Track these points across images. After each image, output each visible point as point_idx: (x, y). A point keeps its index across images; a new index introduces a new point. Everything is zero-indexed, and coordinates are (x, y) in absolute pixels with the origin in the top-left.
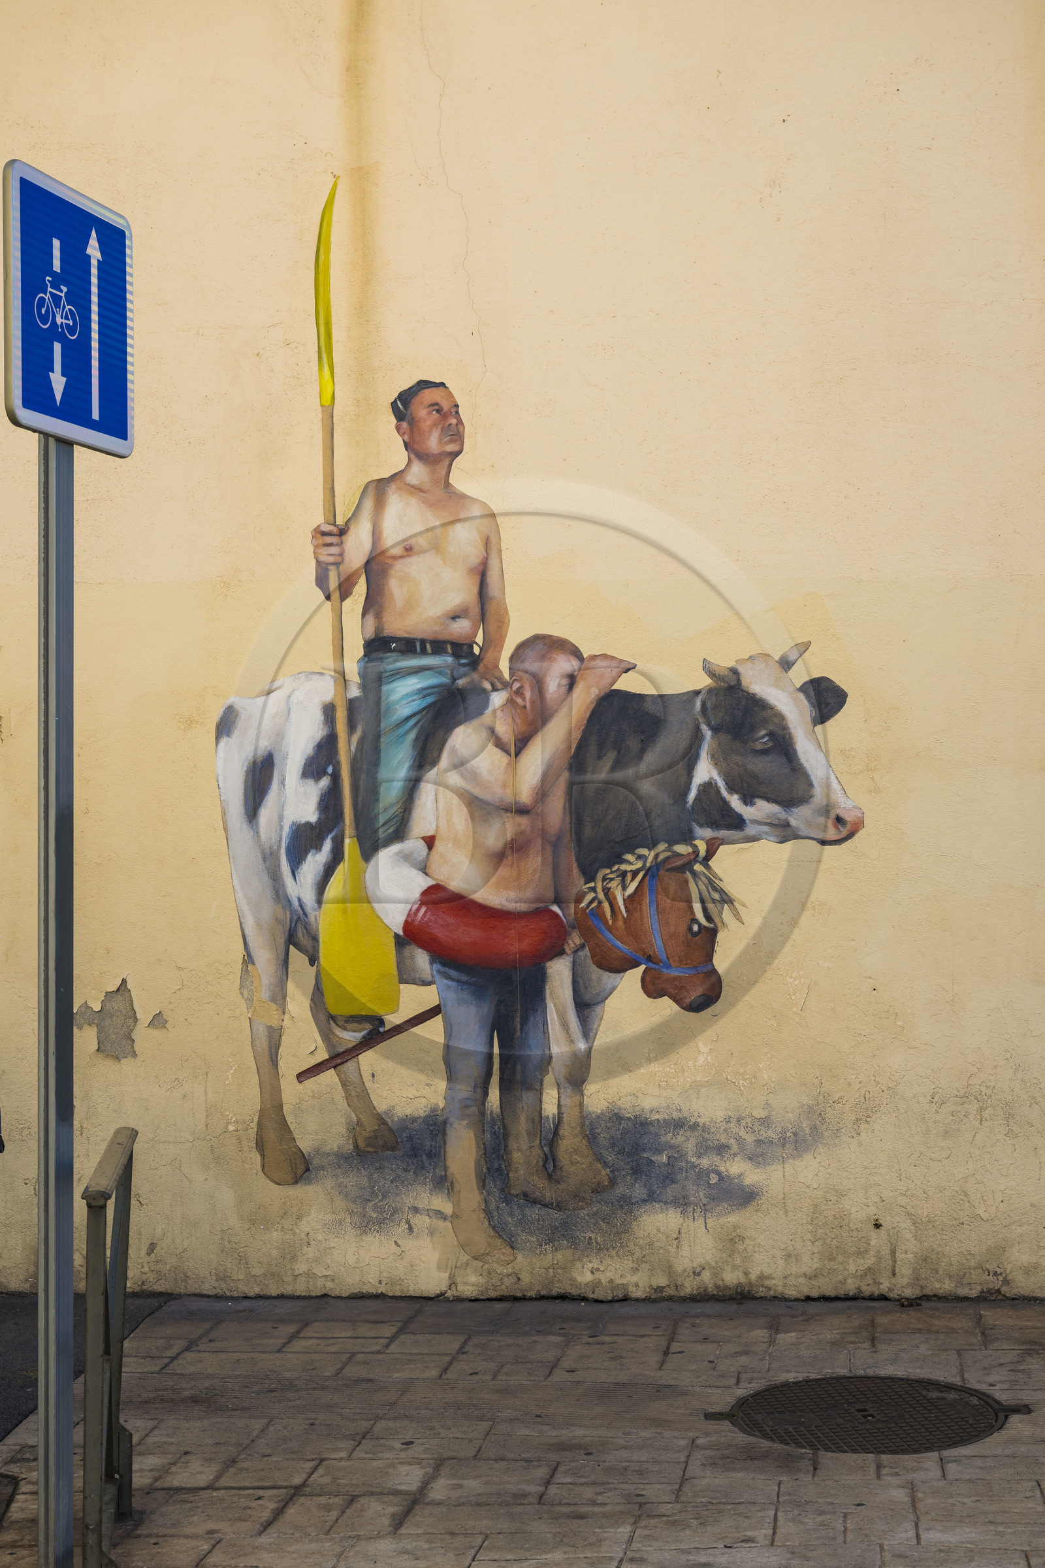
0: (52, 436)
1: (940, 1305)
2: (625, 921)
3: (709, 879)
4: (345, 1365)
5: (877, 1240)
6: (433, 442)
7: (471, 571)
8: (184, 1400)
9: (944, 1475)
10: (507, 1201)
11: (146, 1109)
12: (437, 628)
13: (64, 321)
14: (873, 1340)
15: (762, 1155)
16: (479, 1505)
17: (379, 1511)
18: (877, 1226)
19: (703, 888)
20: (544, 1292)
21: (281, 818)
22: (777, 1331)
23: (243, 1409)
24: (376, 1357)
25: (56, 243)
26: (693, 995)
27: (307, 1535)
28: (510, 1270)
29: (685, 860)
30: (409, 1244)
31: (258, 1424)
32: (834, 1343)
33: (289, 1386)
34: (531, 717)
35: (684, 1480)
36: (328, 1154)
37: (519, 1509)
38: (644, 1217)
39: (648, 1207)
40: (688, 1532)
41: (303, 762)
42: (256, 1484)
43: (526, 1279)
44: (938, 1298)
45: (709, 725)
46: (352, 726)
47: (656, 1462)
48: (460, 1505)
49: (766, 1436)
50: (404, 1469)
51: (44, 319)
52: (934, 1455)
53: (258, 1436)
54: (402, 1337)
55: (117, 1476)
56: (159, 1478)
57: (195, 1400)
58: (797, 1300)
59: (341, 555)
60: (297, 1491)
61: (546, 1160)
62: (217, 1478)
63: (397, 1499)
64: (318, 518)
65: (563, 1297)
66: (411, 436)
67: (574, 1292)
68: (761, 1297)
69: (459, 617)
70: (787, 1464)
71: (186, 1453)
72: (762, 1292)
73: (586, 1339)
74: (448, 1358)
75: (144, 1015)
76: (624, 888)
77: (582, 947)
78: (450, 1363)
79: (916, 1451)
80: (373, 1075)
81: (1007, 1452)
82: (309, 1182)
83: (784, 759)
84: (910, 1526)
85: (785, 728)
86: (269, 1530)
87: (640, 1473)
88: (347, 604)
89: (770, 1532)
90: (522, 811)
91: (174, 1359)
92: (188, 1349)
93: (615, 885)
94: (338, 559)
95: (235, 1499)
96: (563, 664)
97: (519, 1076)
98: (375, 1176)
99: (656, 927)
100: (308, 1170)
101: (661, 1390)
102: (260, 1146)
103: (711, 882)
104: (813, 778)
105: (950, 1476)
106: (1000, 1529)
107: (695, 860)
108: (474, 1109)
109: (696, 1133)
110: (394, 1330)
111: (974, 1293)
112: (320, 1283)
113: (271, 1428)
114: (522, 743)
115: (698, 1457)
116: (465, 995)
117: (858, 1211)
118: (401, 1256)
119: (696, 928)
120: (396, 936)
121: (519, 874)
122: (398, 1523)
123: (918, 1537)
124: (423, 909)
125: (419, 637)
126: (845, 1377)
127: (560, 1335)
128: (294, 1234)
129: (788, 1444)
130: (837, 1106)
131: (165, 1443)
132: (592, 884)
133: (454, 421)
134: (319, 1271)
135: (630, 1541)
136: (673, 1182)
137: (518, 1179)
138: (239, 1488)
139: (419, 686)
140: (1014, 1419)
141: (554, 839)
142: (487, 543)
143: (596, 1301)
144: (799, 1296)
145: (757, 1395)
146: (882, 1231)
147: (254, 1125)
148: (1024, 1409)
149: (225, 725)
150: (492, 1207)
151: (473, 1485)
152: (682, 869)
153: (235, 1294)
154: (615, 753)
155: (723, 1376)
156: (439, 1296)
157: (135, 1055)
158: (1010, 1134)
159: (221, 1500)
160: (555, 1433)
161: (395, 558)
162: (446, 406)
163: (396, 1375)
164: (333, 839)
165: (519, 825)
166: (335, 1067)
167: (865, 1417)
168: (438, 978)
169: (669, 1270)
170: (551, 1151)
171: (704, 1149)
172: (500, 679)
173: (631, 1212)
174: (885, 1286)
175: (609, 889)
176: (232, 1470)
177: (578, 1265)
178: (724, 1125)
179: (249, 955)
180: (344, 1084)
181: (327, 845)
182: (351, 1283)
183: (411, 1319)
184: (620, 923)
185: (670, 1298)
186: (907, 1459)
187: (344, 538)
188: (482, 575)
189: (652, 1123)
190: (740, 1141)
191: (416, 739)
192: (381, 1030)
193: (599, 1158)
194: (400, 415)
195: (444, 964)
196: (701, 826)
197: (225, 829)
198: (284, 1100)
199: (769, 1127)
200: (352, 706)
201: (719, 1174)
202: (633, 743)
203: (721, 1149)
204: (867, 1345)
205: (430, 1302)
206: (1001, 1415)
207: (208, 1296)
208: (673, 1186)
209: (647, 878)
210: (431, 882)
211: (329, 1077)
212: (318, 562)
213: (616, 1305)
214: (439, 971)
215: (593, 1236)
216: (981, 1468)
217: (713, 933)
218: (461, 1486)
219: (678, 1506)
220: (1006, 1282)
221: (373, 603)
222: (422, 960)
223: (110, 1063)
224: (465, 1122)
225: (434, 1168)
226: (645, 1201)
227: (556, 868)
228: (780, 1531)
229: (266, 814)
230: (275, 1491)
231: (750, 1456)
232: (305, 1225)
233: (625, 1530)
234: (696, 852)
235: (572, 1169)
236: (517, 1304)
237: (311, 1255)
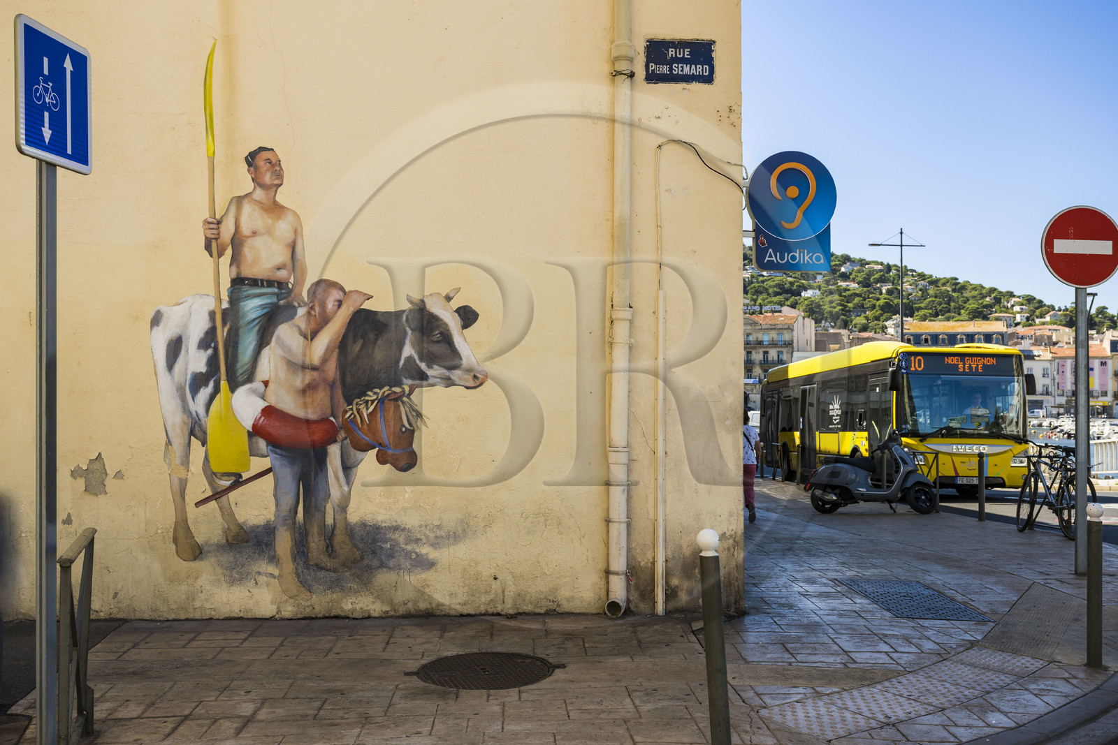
0: (44, 161)
1: (526, 617)
2: (368, 425)
3: (410, 405)
4: (218, 653)
5: (496, 586)
6: (267, 179)
7: (287, 245)
8: (129, 673)
9: (520, 699)
10: (308, 568)
11: (112, 522)
12: (269, 274)
13: (50, 101)
14: (492, 635)
15: (438, 544)
16: (282, 721)
17: (229, 726)
18: (495, 579)
19: (407, 409)
20: (327, 615)
21: (186, 369)
22: (445, 632)
23: (161, 677)
24: (236, 649)
25: (46, 60)
26: (403, 463)
27: (189, 739)
28: (309, 604)
29: (399, 395)
30: (256, 591)
31: (168, 685)
32: (472, 637)
33: (187, 665)
34: (319, 321)
35: (390, 705)
36: (212, 545)
37: (303, 722)
38: (379, 576)
39: (380, 571)
40: (389, 730)
41: (198, 341)
42: (164, 715)
43: (317, 608)
44: (525, 614)
45: (410, 328)
46: (224, 323)
47: (377, 697)
48: (272, 721)
49: (434, 683)
50: (245, 705)
51: (39, 99)
52: (517, 689)
53: (168, 691)
54: (251, 639)
55: (85, 712)
56: (109, 715)
57: (135, 673)
58: (456, 616)
59: (218, 234)
60: (186, 718)
61: (327, 547)
62: (143, 713)
63: (241, 719)
64: (206, 215)
65: (337, 617)
66: (256, 175)
67: (342, 614)
68: (438, 615)
69: (281, 269)
70: (443, 696)
71: (127, 701)
72: (438, 613)
73: (346, 638)
74: (274, 649)
75: (111, 472)
76: (367, 409)
77: (346, 438)
78: (275, 651)
79: (508, 688)
80: (236, 504)
81: (552, 687)
82: (202, 559)
83: (448, 346)
84: (499, 723)
85: (448, 330)
86: (169, 738)
87: (368, 703)
88: (221, 259)
89: (430, 728)
90: (314, 368)
91: (125, 653)
92: (133, 647)
93: (362, 407)
94: (217, 236)
95: (152, 723)
96: (335, 295)
97: (313, 504)
98: (238, 556)
99: (384, 428)
100: (201, 553)
101: (383, 662)
102: (175, 540)
103: (411, 406)
104: (462, 355)
105: (522, 699)
106: (544, 723)
107: (403, 395)
108: (290, 521)
109: (404, 533)
110: (246, 635)
111: (543, 611)
112: (208, 612)
113: (175, 687)
114: (314, 334)
115: (399, 693)
116: (285, 462)
117: (486, 571)
118: (251, 597)
119: (404, 429)
120: (248, 432)
121: (313, 401)
122: (238, 732)
123: (503, 728)
124: (263, 418)
125: (260, 278)
126: (476, 653)
127: (334, 636)
128: (194, 587)
129: (444, 686)
130: (476, 519)
131: (116, 696)
132: (351, 407)
133: (278, 169)
134: (208, 606)
135: (359, 736)
136: (393, 557)
137: (313, 557)
138: (155, 717)
139: (260, 303)
140: (557, 671)
141: (331, 383)
142: (296, 232)
143: (354, 619)
144: (457, 614)
145: (432, 663)
146: (498, 581)
147: (172, 530)
148: (563, 666)
149: (156, 320)
150: (300, 571)
151: (280, 712)
152: (396, 400)
153: (162, 619)
154: (362, 340)
155: (415, 654)
156: (272, 617)
157: (106, 493)
158: (560, 532)
159: (144, 724)
160: (327, 684)
161: (247, 237)
162: (274, 161)
163: (245, 658)
164: (214, 381)
165: (313, 376)
166: (216, 500)
167: (485, 672)
168: (270, 453)
169: (391, 603)
170: (330, 542)
171: (409, 540)
172: (303, 301)
173: (372, 573)
174: (499, 609)
175: (359, 409)
176: (152, 708)
177: (345, 600)
178: (419, 529)
179: (169, 441)
180: (220, 509)
181: (211, 384)
182: (225, 611)
183: (256, 630)
184: (365, 426)
185: (392, 617)
186: (503, 692)
187: (220, 225)
188: (293, 247)
189: (382, 528)
190: (427, 537)
191: (259, 331)
192: (240, 480)
193: (355, 546)
194: (250, 164)
195: (274, 446)
196: (406, 378)
197: (156, 375)
198: (188, 516)
199: (441, 530)
200: (225, 313)
201: (416, 553)
202: (371, 336)
203: (417, 541)
204: (488, 637)
205: (267, 621)
206: (551, 670)
207: (147, 620)
208: (394, 559)
209: (379, 404)
210: (267, 404)
211: (213, 504)
212: (206, 237)
213: (364, 620)
214: (271, 450)
215: (352, 585)
216: (538, 695)
217: (413, 432)
218: (274, 712)
219: (385, 718)
220: (558, 605)
221: (235, 260)
222: (262, 444)
223: (92, 497)
224: (285, 528)
225: (269, 552)
226: (379, 567)
227: (332, 398)
228: (434, 728)
229: (178, 367)
230: (174, 718)
231: (425, 693)
232: (199, 582)
233: (357, 731)
234: (404, 391)
235: (341, 552)
236: (313, 621)
237: (203, 598)
